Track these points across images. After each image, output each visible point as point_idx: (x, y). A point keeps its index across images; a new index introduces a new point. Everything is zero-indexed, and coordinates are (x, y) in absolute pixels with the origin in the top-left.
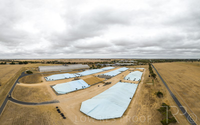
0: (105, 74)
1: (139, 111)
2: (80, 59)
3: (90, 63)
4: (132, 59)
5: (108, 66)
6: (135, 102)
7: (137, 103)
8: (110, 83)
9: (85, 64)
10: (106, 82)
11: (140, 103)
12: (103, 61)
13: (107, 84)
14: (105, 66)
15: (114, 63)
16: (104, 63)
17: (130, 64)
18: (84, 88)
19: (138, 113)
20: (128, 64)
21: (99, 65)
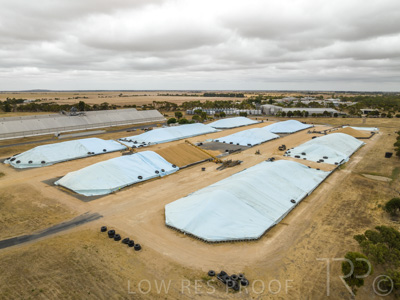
0: (221, 140)
1: (308, 236)
2: (121, 94)
3: (165, 107)
4: (333, 94)
5: (234, 115)
6: (306, 214)
7: (307, 217)
8: (238, 163)
9: (145, 108)
10: (224, 159)
11: (319, 221)
12: (212, 99)
13: (228, 164)
14: (223, 116)
15: (255, 105)
16: (216, 105)
17: (321, 110)
18: (160, 173)
19: (300, 241)
20: (311, 110)
21: (199, 112)
